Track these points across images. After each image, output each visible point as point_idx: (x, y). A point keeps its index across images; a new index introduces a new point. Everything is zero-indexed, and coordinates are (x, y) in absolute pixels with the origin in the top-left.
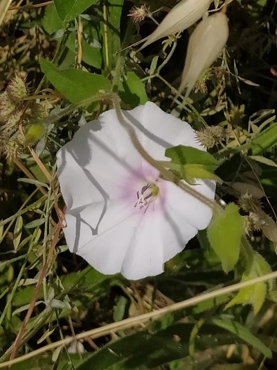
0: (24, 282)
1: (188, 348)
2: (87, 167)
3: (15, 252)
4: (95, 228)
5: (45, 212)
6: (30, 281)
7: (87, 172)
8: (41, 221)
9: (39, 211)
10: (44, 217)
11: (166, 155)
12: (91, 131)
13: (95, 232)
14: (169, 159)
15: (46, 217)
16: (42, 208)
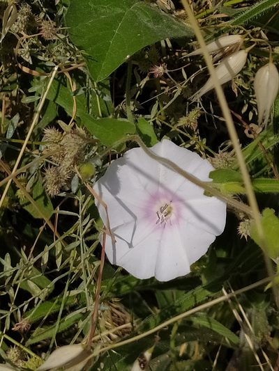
0: (69, 294)
1: (169, 344)
2: (118, 196)
3: (58, 270)
4: (130, 242)
5: (79, 235)
6: (74, 292)
7: (118, 199)
8: (77, 243)
9: (74, 235)
10: (78, 240)
11: (210, 177)
12: (119, 166)
13: (130, 245)
14: (211, 180)
15: (81, 239)
16: (75, 233)
